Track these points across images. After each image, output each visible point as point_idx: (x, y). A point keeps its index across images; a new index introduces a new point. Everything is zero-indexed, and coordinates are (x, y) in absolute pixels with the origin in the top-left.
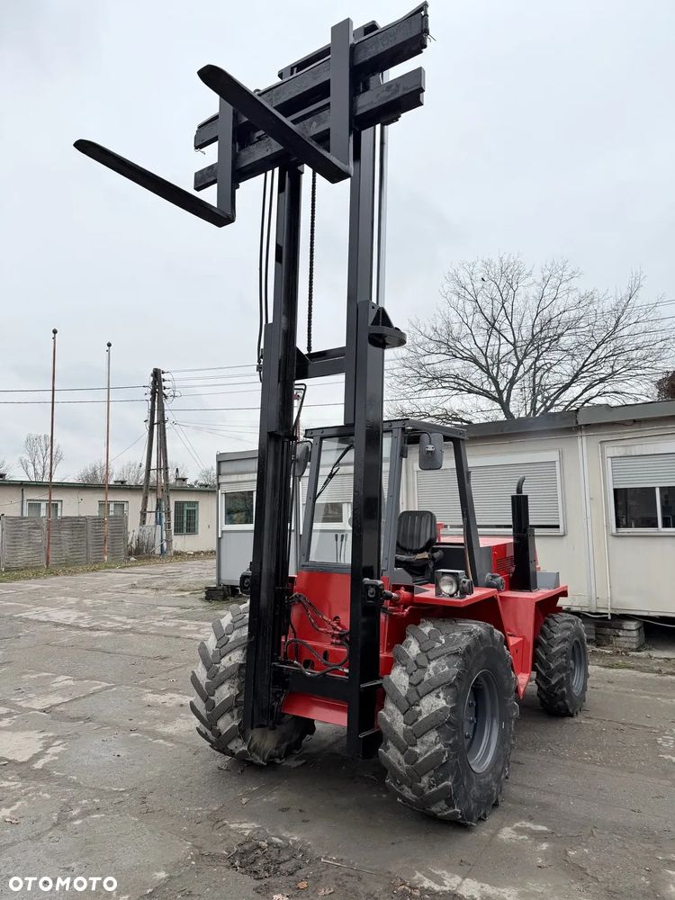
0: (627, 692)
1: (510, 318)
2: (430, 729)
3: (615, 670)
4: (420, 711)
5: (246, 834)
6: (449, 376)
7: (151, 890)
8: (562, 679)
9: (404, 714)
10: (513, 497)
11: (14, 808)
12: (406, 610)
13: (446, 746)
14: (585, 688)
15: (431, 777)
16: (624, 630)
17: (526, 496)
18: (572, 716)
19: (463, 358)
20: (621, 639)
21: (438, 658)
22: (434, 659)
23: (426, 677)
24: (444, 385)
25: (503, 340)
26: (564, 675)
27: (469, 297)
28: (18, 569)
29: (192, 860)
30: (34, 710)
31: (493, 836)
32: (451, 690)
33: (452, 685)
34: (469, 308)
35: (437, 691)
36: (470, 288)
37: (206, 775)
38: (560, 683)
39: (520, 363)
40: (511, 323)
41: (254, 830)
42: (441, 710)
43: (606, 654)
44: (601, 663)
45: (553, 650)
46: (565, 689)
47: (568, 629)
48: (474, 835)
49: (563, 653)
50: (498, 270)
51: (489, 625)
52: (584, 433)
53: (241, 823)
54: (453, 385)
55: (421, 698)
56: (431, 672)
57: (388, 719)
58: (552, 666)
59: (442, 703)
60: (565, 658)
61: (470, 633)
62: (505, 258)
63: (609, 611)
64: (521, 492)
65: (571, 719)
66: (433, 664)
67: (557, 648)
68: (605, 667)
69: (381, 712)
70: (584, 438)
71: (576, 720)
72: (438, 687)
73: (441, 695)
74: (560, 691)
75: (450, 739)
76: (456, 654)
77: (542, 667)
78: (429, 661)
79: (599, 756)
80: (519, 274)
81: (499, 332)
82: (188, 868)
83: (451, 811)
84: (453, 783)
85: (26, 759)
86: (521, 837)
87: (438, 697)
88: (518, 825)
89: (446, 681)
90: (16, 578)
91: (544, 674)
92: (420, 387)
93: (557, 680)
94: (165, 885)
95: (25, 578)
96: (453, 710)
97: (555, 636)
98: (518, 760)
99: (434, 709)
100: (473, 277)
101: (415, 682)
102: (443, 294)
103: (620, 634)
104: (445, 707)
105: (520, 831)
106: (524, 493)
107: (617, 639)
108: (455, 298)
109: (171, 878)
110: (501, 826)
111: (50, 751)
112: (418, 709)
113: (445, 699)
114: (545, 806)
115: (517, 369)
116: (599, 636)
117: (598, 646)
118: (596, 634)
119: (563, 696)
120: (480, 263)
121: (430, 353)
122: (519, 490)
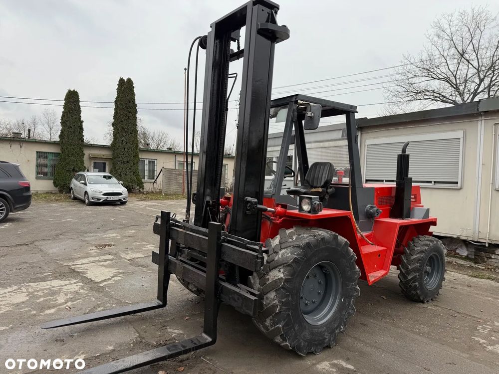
0: (477, 294)
1: (476, 52)
2: (271, 290)
3: (477, 279)
4: (268, 278)
5: (173, 336)
6: (428, 91)
7: (98, 355)
8: (416, 276)
9: (260, 279)
10: (398, 155)
11: (74, 303)
12: (280, 220)
13: (280, 302)
14: (440, 286)
15: (270, 320)
16: (495, 254)
17: (408, 156)
18: (423, 302)
19: (439, 79)
20: (493, 260)
21: (287, 247)
22: (284, 248)
23: (276, 258)
24: (426, 97)
25: (470, 66)
26: (417, 274)
27: (447, 37)
28: (170, 195)
29: (132, 343)
30: (125, 259)
31: (314, 364)
32: (288, 268)
33: (289, 265)
34: (446, 45)
35: (280, 268)
36: (448, 31)
37: (178, 301)
38: (414, 279)
39: (481, 80)
40: (477, 55)
41: (178, 334)
42: (279, 279)
43: (480, 268)
44: (472, 274)
45: (412, 258)
46: (417, 284)
47: (427, 245)
48: (302, 362)
49: (419, 260)
50: (470, 18)
51: (334, 233)
52: (483, 118)
53: (175, 329)
54: (431, 97)
55: (270, 271)
56: (280, 256)
57: (252, 281)
58: (410, 267)
59: (281, 275)
60: (420, 263)
61: (315, 236)
62: (476, 9)
63: (487, 241)
64: (405, 153)
65: (422, 304)
66: (283, 251)
67: (415, 257)
68: (472, 276)
69: (250, 277)
70: (483, 122)
71: (425, 305)
72: (281, 265)
73: (282, 270)
74: (414, 284)
75: (283, 299)
76: (299, 247)
77: (403, 268)
78: (281, 249)
79: (426, 330)
80: (486, 20)
81: (468, 61)
82: (127, 347)
83: (285, 344)
84: (283, 327)
85: (98, 281)
86: (331, 369)
87: (280, 271)
88: (336, 362)
89: (286, 262)
90: (168, 199)
91: (404, 272)
92: (409, 99)
93: (412, 277)
94: (107, 354)
95: (171, 199)
96: (286, 281)
97: (416, 249)
98: (365, 323)
99: (276, 278)
100: (451, 24)
101: (269, 261)
102: (427, 36)
103: (493, 257)
104: (282, 278)
105: (334, 365)
106: (407, 153)
107: (490, 260)
108: (436, 39)
109: (114, 350)
110: (323, 360)
111: (113, 279)
112: (268, 277)
113: (284, 273)
114: (362, 354)
115: (479, 85)
116: (477, 257)
117: (476, 263)
118: (475, 255)
119: (415, 288)
120: (457, 13)
121: (415, 76)
122: (404, 151)
